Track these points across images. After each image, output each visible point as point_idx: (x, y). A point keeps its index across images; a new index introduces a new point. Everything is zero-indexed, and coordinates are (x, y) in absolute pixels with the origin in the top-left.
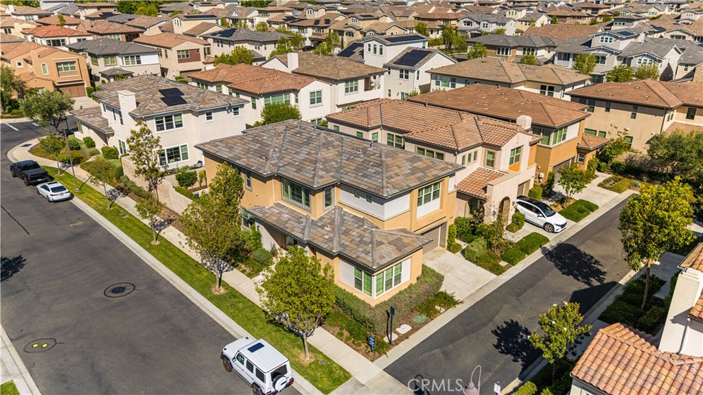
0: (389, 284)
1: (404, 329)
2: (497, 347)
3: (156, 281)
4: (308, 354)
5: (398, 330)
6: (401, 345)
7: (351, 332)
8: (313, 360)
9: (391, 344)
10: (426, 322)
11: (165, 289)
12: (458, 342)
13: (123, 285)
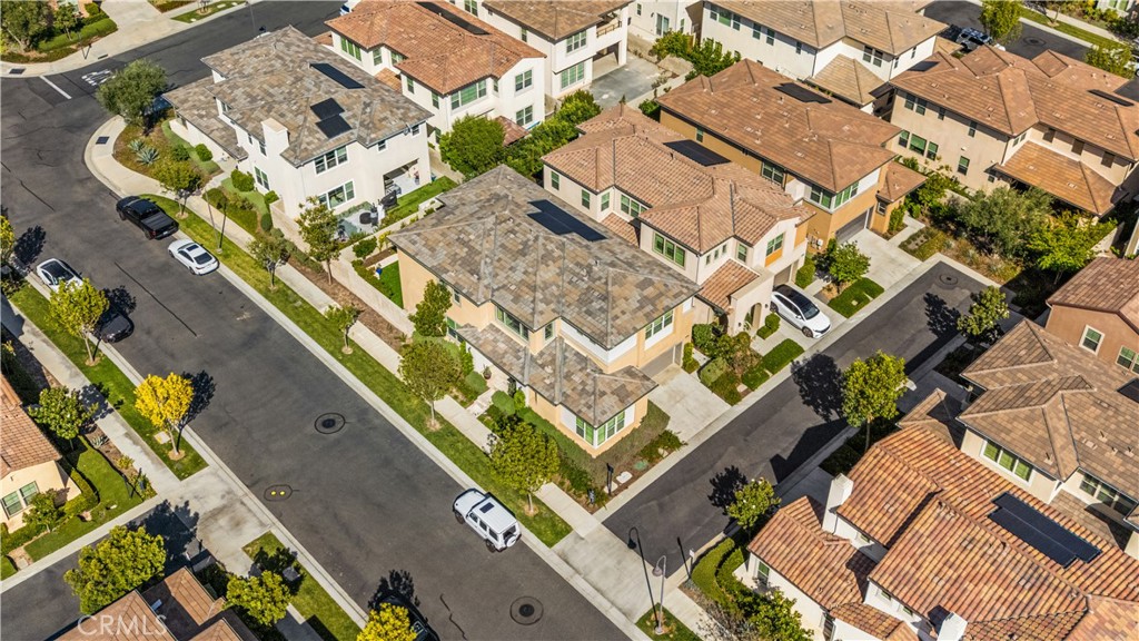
0: (611, 432)
1: (625, 477)
2: (711, 498)
3: (365, 410)
4: (532, 506)
5: (618, 478)
6: (620, 496)
7: (573, 481)
8: (537, 512)
9: (611, 495)
10: (647, 469)
11: (377, 422)
12: (675, 493)
13: (331, 417)
